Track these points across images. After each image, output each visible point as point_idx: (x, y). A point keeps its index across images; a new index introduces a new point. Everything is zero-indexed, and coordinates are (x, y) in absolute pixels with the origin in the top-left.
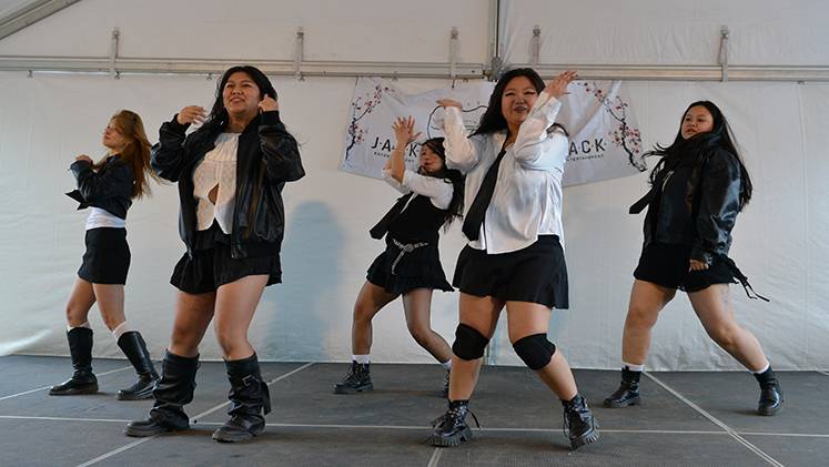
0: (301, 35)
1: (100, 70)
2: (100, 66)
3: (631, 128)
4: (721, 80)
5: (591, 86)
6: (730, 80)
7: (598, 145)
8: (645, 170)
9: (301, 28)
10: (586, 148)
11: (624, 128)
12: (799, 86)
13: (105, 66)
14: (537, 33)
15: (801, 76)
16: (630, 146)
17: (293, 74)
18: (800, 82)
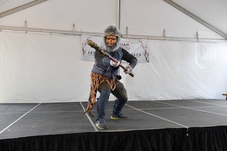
0: (74, 25)
1: (22, 31)
2: (22, 30)
3: (147, 52)
4: (164, 40)
5: (140, 41)
6: (167, 40)
7: (140, 55)
8: (149, 62)
9: (74, 24)
10: (137, 55)
11: (146, 52)
12: (179, 42)
13: (23, 30)
14: (127, 28)
15: (179, 40)
16: (146, 56)
17: (72, 34)
18: (179, 41)
